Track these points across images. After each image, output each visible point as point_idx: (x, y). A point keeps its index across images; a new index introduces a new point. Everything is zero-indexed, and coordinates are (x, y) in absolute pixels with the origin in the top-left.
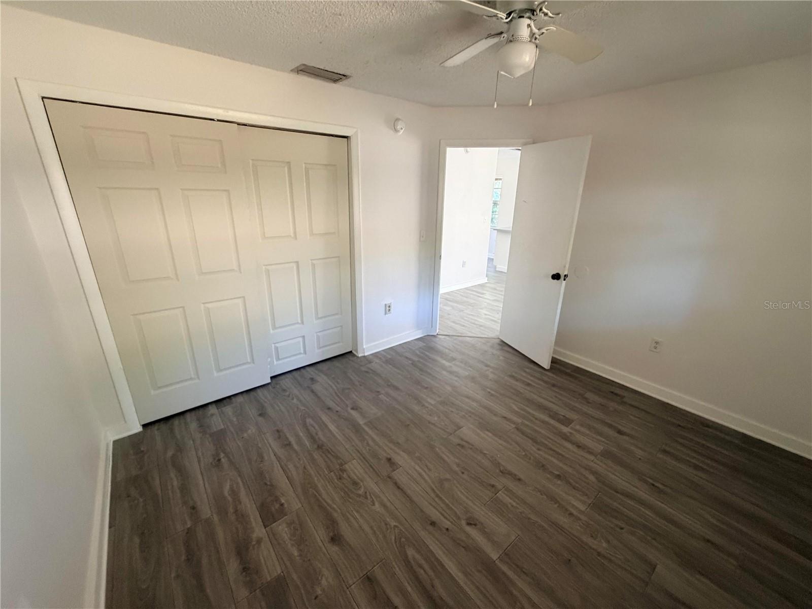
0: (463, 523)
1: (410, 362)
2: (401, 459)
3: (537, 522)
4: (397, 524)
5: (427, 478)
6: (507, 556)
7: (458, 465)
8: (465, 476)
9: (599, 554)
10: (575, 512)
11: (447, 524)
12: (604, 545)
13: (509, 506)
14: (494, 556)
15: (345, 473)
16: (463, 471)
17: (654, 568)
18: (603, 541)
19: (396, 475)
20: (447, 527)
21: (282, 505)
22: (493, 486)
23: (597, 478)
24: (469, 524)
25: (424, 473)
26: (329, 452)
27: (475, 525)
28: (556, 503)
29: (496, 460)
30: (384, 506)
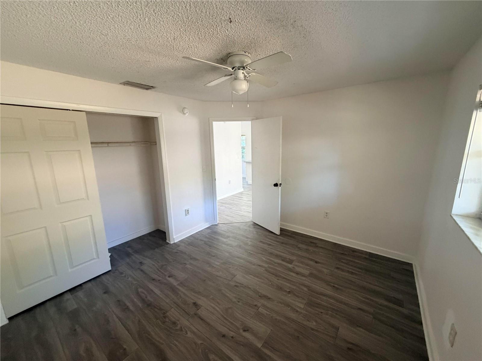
0: (241, 331)
1: (203, 242)
2: (202, 301)
3: (280, 320)
4: (202, 342)
5: (218, 309)
6: (266, 344)
7: (236, 298)
8: (240, 304)
9: (312, 329)
10: (299, 310)
11: (232, 334)
12: (314, 323)
13: (265, 314)
14: (259, 345)
15: (167, 319)
16: (239, 300)
17: (337, 329)
18: (314, 322)
19: (199, 312)
20: (231, 336)
21: (125, 349)
22: (256, 305)
23: (308, 289)
24: (244, 331)
25: (216, 307)
26: (155, 307)
27: (248, 330)
28: (289, 307)
29: (256, 290)
30: (194, 333)
